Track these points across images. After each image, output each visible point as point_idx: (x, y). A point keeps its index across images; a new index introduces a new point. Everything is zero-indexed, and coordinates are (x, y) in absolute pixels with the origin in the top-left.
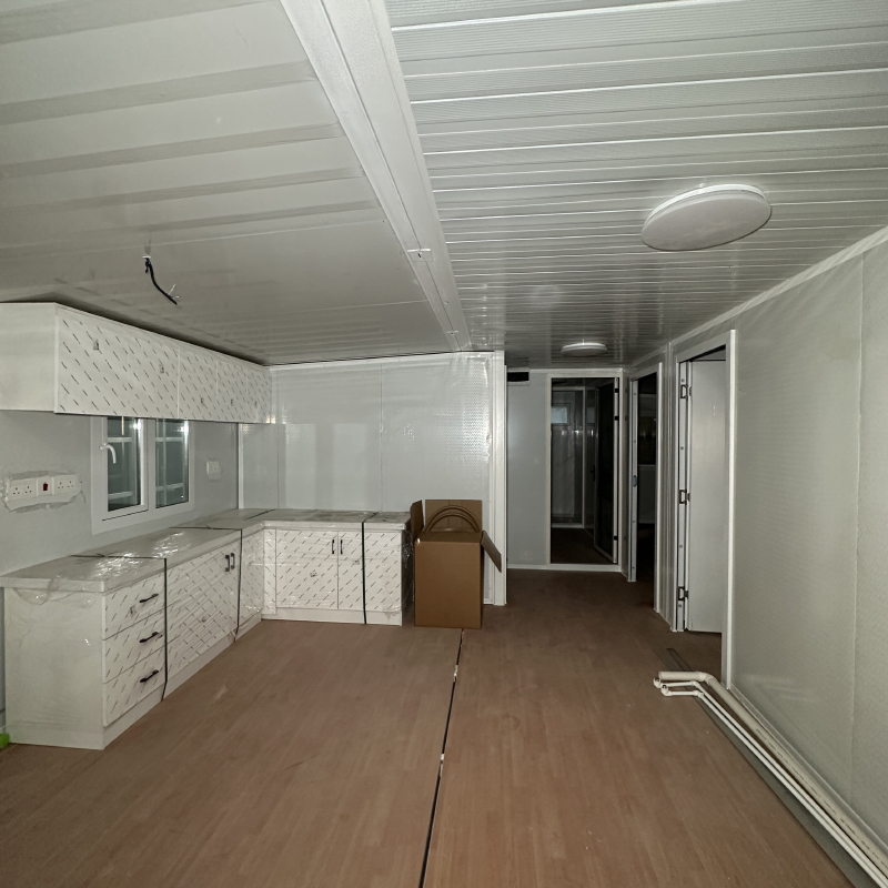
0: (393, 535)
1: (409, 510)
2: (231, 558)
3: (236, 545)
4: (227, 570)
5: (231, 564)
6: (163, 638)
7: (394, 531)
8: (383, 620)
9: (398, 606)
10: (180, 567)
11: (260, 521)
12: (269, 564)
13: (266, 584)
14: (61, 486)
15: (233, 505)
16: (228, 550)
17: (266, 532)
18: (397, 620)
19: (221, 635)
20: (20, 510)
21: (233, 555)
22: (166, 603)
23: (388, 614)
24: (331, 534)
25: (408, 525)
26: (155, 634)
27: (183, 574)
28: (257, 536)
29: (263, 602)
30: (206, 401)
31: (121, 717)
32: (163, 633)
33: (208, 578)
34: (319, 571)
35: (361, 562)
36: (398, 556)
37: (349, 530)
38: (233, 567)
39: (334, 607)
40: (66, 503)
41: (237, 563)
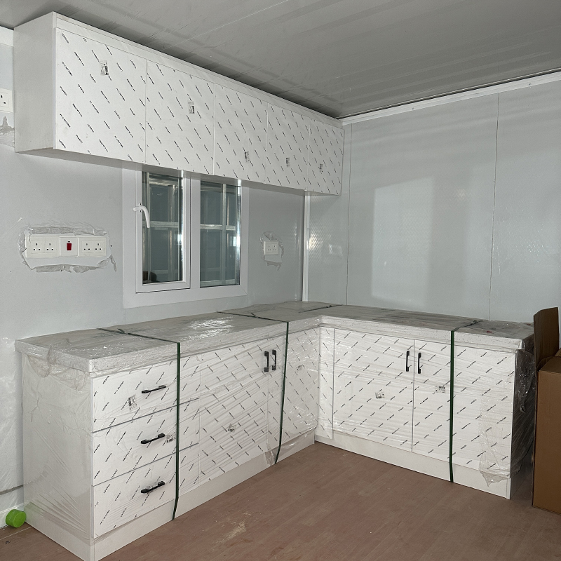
0: (501, 355)
1: (532, 321)
2: (272, 357)
3: (281, 340)
4: (266, 370)
5: (272, 363)
6: (174, 442)
7: (502, 349)
8: (480, 484)
9: (504, 467)
10: (200, 357)
11: (316, 315)
12: (325, 372)
13: (322, 398)
14: (89, 248)
15: (296, 297)
16: (269, 345)
17: (323, 330)
18: (502, 489)
19: (255, 452)
20: (40, 269)
21: (274, 352)
22: (178, 399)
23: (489, 476)
24: (406, 343)
25: (528, 343)
26: (162, 436)
27: (204, 365)
28: (311, 334)
29: (317, 420)
30: (252, 156)
31: (115, 529)
32: (174, 436)
33: (239, 377)
34: (388, 392)
35: (448, 389)
36: (508, 389)
37: (432, 340)
38: (274, 368)
39: (407, 447)
40: (93, 268)
41: (280, 363)
